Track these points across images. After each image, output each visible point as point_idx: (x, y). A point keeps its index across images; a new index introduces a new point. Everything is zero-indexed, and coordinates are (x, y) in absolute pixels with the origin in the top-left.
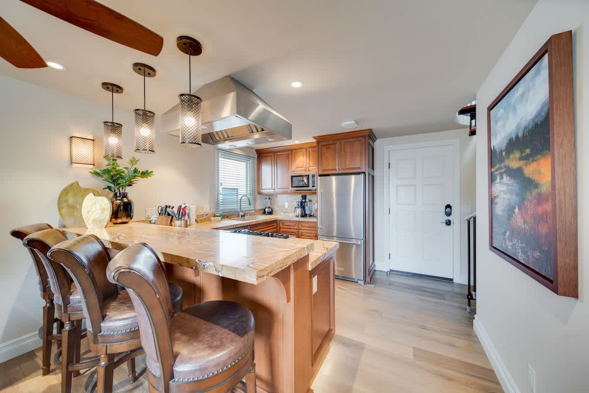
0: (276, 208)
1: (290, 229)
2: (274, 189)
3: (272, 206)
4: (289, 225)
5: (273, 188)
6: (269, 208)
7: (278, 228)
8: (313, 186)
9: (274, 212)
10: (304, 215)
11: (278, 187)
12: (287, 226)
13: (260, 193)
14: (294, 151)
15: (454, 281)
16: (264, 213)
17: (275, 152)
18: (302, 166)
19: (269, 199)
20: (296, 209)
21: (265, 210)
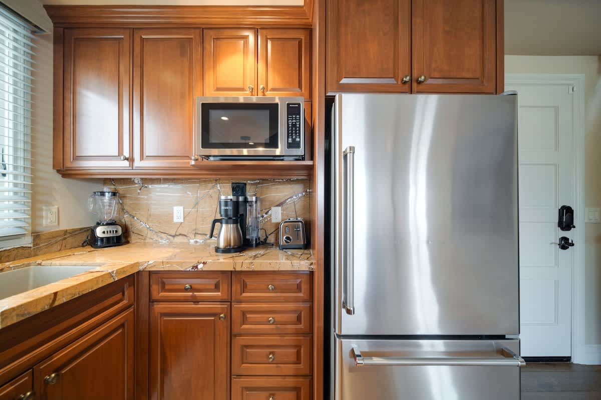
0: (139, 224)
1: (196, 301)
2: (131, 159)
3: (126, 219)
4: (192, 289)
5: (126, 154)
6: (112, 223)
7: (144, 300)
8: (290, 146)
9: (133, 238)
10: (243, 244)
11: (147, 152)
12: (186, 290)
13: (66, 173)
14: (212, 33)
15: (576, 360)
16: (92, 242)
17: (133, 30)
18: (241, 86)
19: (114, 194)
20: (217, 224)
21: (93, 231)
